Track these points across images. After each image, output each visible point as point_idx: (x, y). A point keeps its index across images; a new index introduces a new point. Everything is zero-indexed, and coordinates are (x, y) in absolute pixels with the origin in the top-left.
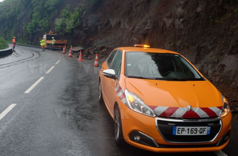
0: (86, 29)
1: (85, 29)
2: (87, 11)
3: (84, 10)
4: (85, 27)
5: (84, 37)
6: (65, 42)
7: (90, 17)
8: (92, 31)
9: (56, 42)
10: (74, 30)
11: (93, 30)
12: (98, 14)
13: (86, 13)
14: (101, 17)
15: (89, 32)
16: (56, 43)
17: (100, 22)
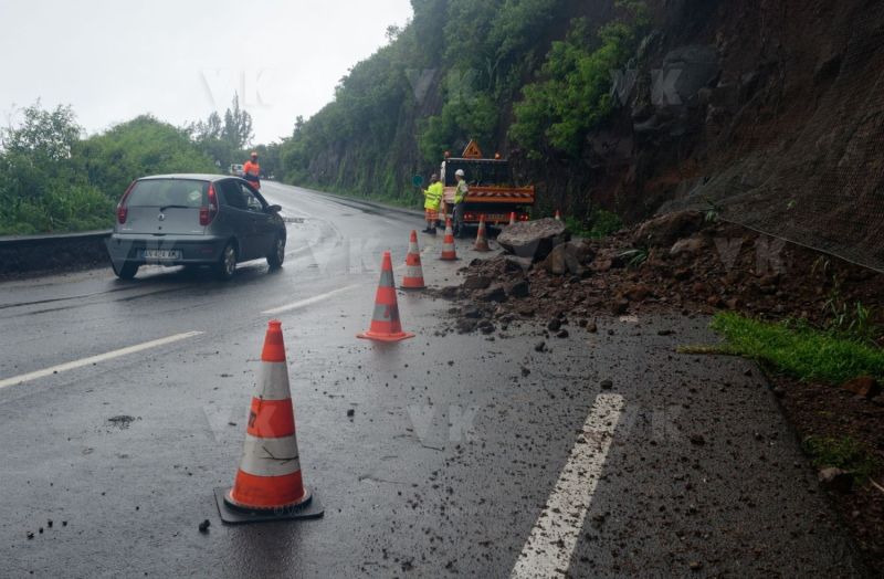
0: (646, 125)
1: (638, 126)
2: (655, 31)
3: (640, 32)
4: (641, 118)
5: (633, 169)
6: (526, 193)
7: (669, 61)
8: (672, 134)
9: (466, 194)
10: (589, 138)
11: (680, 132)
12: (714, 39)
13: (650, 45)
14: (726, 56)
15: (656, 143)
16: (467, 199)
17: (719, 85)
